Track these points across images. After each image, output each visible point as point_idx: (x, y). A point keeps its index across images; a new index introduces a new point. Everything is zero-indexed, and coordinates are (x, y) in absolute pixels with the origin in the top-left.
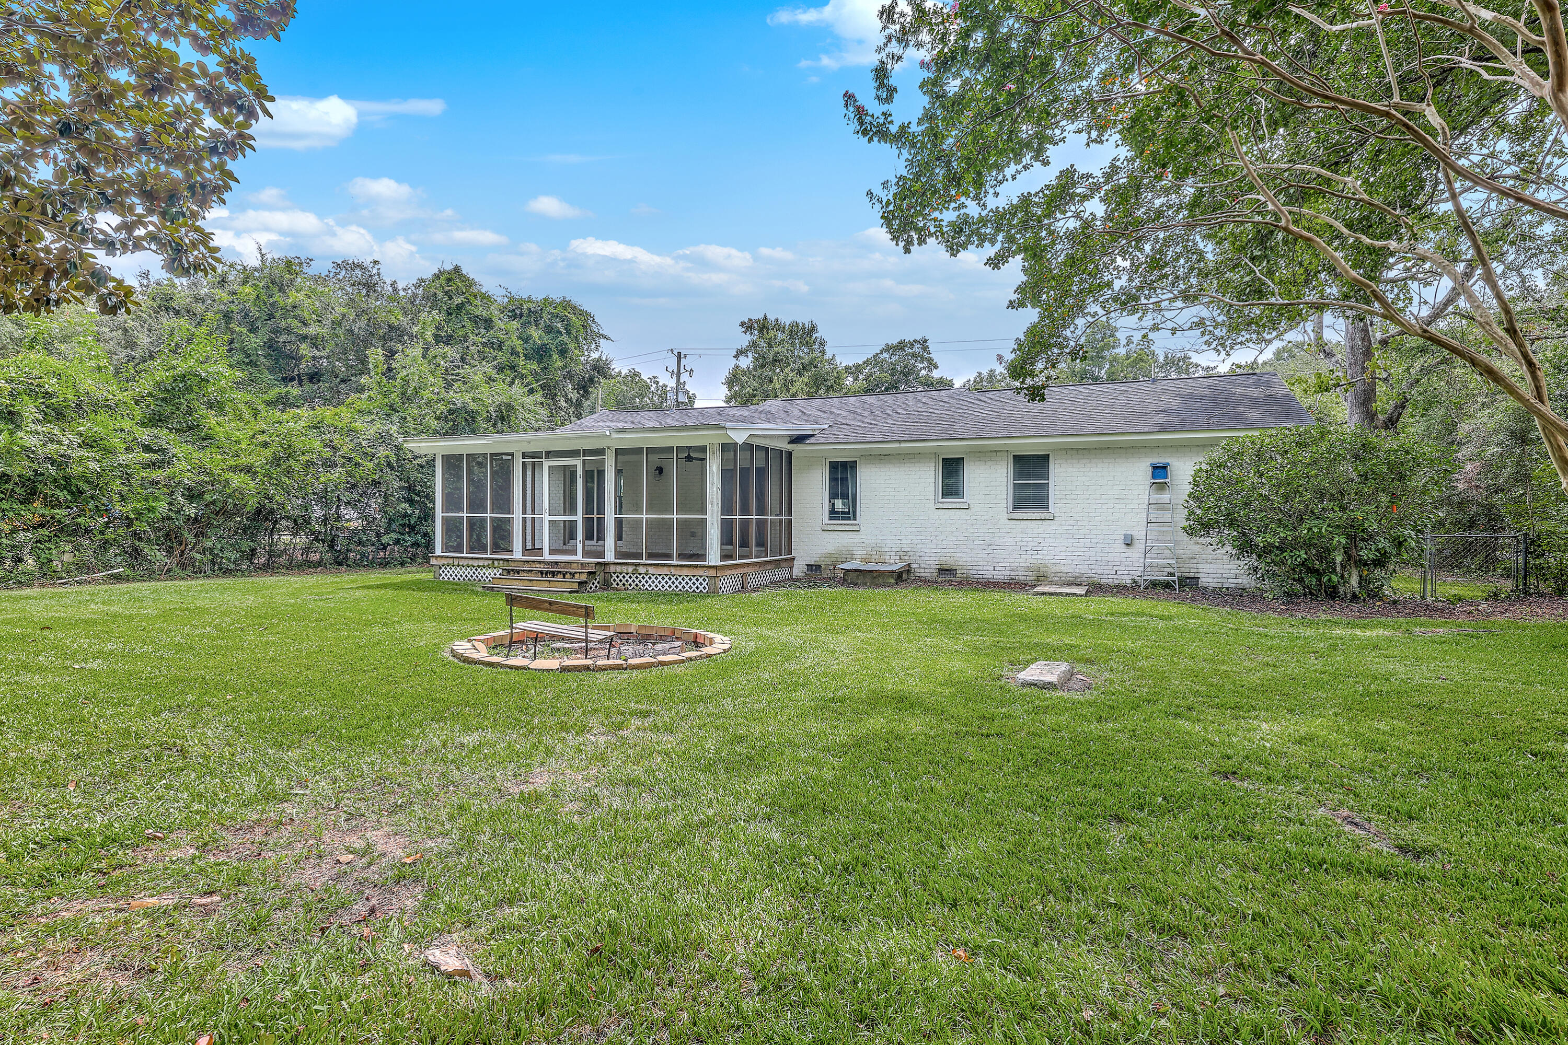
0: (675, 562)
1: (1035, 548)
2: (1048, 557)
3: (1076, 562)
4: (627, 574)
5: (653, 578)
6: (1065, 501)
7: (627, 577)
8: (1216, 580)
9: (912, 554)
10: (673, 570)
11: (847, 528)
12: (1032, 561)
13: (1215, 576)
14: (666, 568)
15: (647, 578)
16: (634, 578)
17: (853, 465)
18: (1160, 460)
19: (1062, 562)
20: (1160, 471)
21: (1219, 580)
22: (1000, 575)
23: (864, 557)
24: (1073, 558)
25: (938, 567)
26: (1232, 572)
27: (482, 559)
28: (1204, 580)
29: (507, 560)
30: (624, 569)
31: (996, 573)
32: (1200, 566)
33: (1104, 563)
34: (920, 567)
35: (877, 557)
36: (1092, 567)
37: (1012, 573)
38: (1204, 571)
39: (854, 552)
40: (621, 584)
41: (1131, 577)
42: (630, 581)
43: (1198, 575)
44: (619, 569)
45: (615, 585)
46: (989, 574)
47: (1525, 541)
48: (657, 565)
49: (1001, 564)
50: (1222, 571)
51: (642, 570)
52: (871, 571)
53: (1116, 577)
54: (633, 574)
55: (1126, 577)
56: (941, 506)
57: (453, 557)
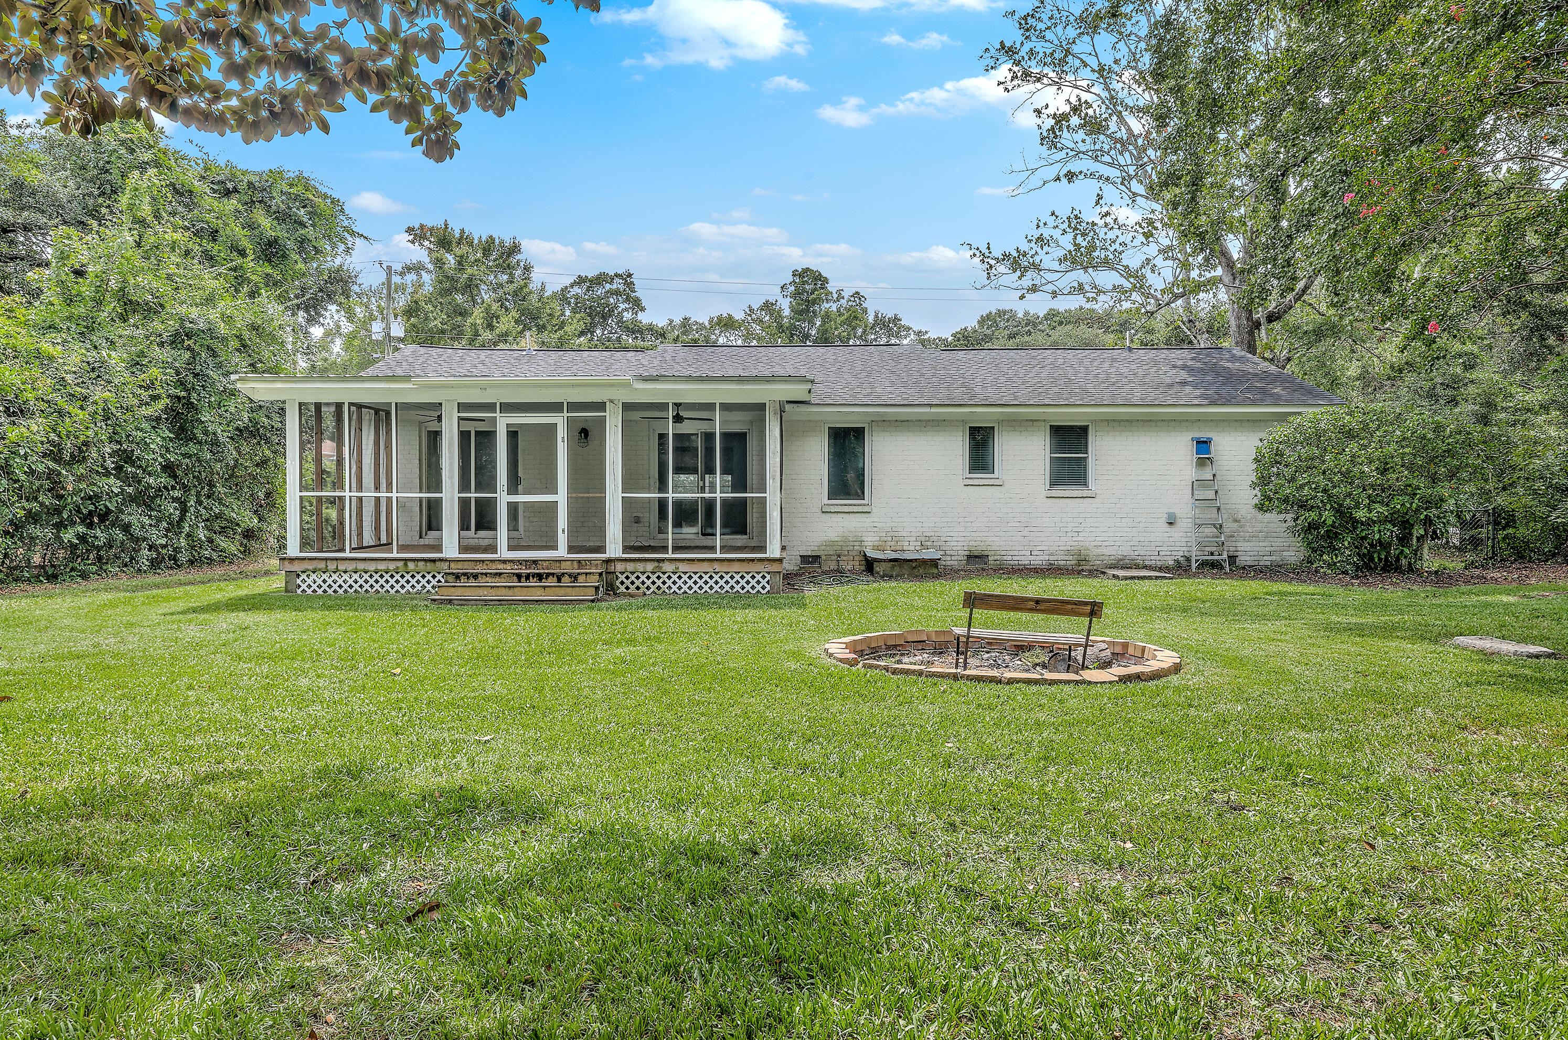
0: (718, 555)
1: (1075, 529)
2: (1090, 539)
3: (1118, 544)
4: (643, 573)
5: (685, 577)
6: (1107, 477)
7: (643, 578)
8: (1253, 558)
9: (935, 539)
10: (717, 566)
11: (856, 509)
12: (1073, 544)
13: (1251, 553)
14: (706, 564)
15: (675, 577)
16: (654, 578)
17: (859, 433)
18: (1203, 435)
19: (1104, 544)
20: (1203, 445)
21: (1256, 558)
22: (1039, 560)
23: (876, 543)
24: (1115, 539)
25: (967, 553)
26: (1267, 549)
27: (385, 559)
28: (1242, 558)
29: (433, 561)
30: (640, 567)
31: (1032, 558)
32: (1239, 544)
33: (1146, 544)
34: (945, 555)
35: (893, 543)
36: (1135, 548)
37: (1051, 558)
38: (1242, 549)
39: (864, 539)
40: (632, 587)
41: (1173, 558)
42: (648, 583)
43: (1237, 554)
44: (630, 567)
45: (622, 589)
46: (1025, 559)
47: (1493, 515)
48: (692, 560)
49: (1039, 548)
50: (1258, 549)
51: (669, 567)
52: (911, 561)
53: (1158, 558)
54: (653, 573)
55: (1168, 558)
56: (971, 482)
57: (326, 559)
